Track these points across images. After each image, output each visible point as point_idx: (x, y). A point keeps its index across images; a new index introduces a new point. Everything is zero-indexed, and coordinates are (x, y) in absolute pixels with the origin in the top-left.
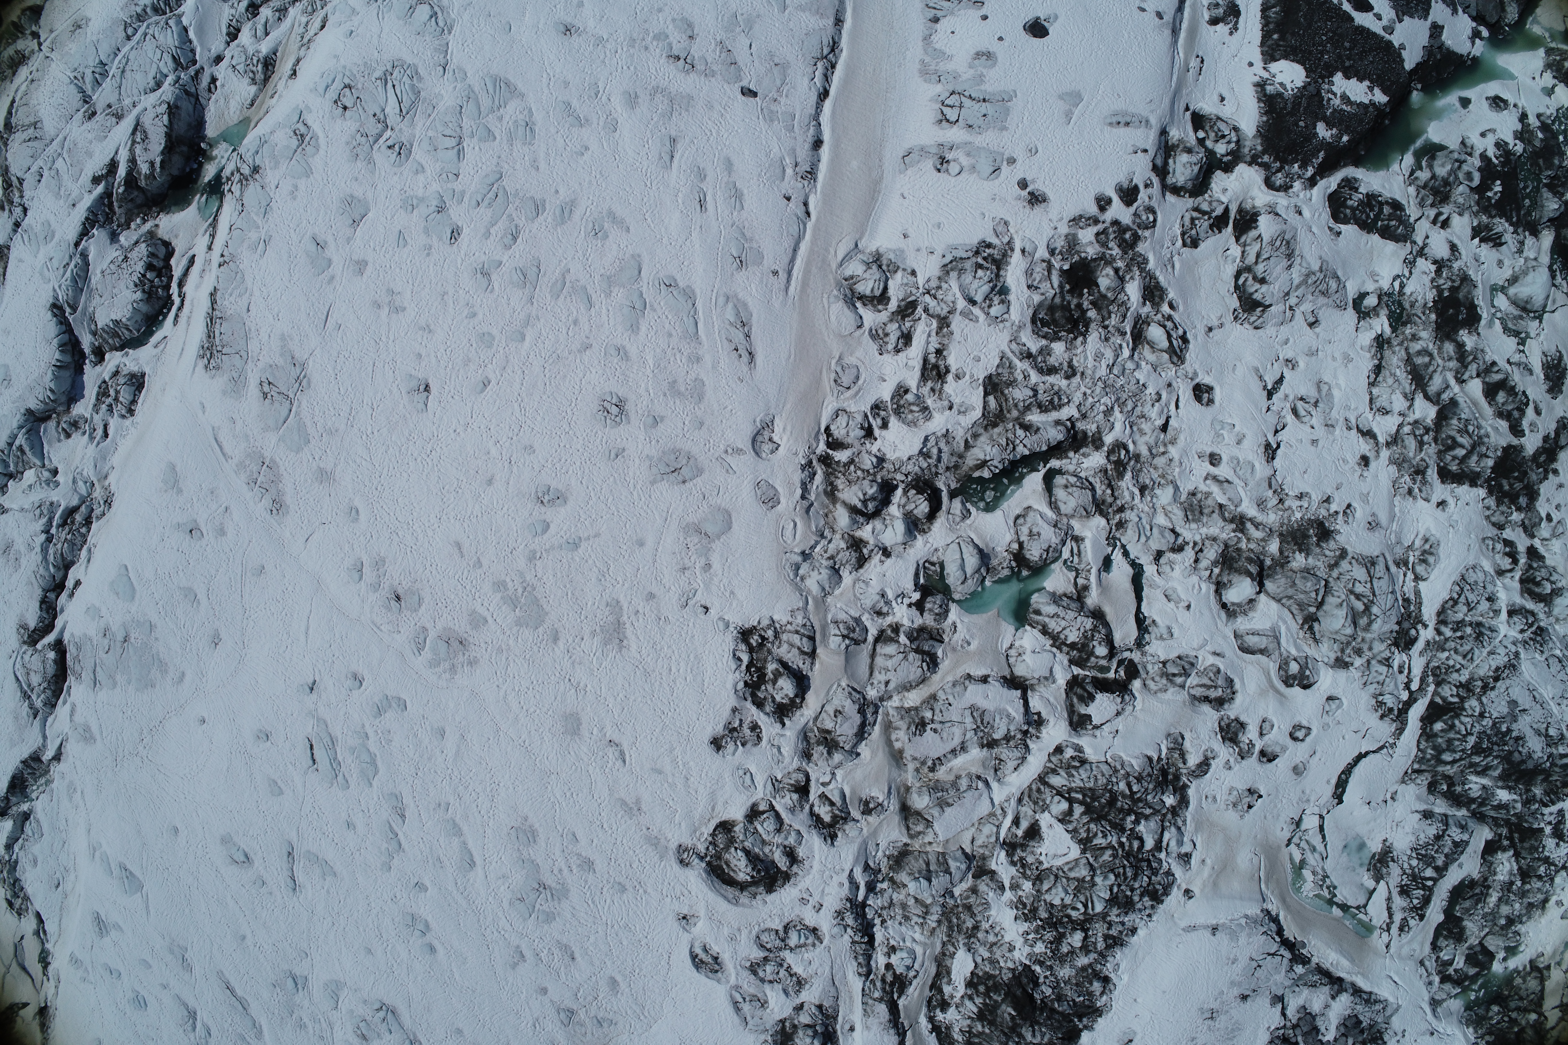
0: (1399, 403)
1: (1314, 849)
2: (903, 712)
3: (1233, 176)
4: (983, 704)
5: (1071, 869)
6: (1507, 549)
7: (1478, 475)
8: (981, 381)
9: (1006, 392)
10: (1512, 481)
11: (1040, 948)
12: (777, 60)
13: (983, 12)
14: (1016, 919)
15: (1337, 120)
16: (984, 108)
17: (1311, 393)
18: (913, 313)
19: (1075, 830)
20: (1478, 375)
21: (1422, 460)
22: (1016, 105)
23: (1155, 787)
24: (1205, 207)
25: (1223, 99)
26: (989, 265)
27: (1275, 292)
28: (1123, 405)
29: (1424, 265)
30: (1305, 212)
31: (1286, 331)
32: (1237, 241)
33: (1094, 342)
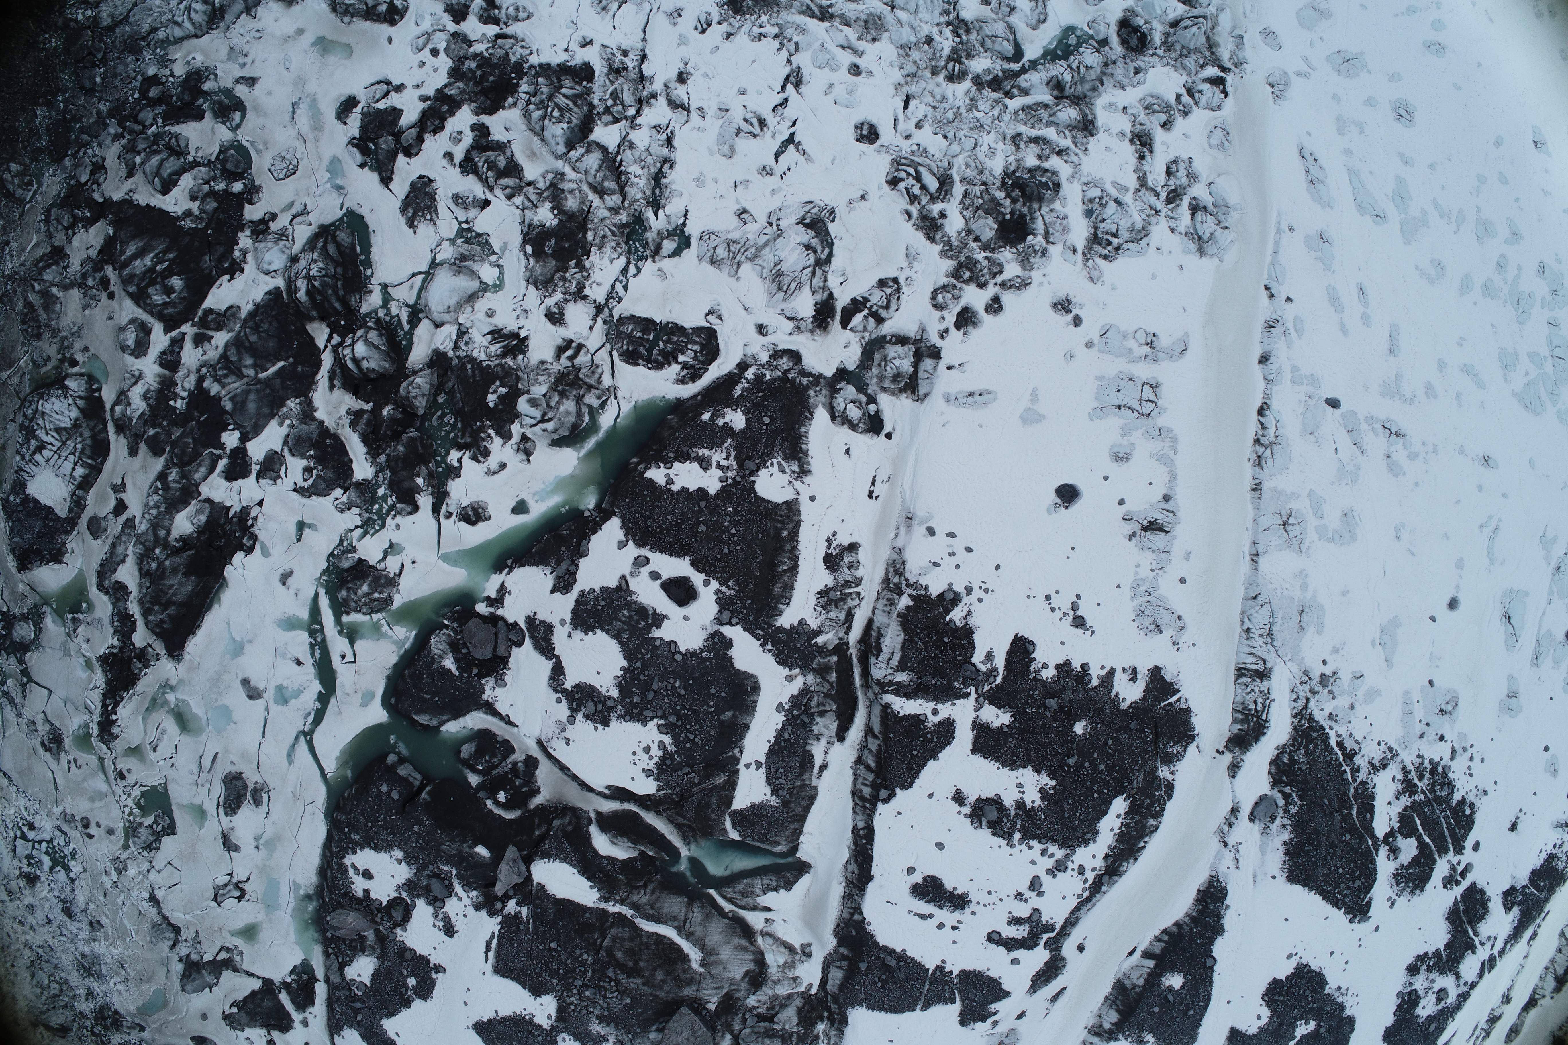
0: (641, 138)
3: (836, 364)
6: (496, 13)
8: (1102, 130)
9: (1079, 119)
12: (1311, 436)
13: (1123, 508)
15: (719, 435)
16: (1120, 399)
17: (743, 144)
18: (1170, 192)
20: (529, 183)
21: (612, 83)
22: (1088, 404)
25: (847, 452)
26: (1106, 237)
27: (794, 236)
28: (957, 115)
29: (598, 293)
30: (753, 330)
31: (775, 202)
32: (831, 295)
33: (997, 165)
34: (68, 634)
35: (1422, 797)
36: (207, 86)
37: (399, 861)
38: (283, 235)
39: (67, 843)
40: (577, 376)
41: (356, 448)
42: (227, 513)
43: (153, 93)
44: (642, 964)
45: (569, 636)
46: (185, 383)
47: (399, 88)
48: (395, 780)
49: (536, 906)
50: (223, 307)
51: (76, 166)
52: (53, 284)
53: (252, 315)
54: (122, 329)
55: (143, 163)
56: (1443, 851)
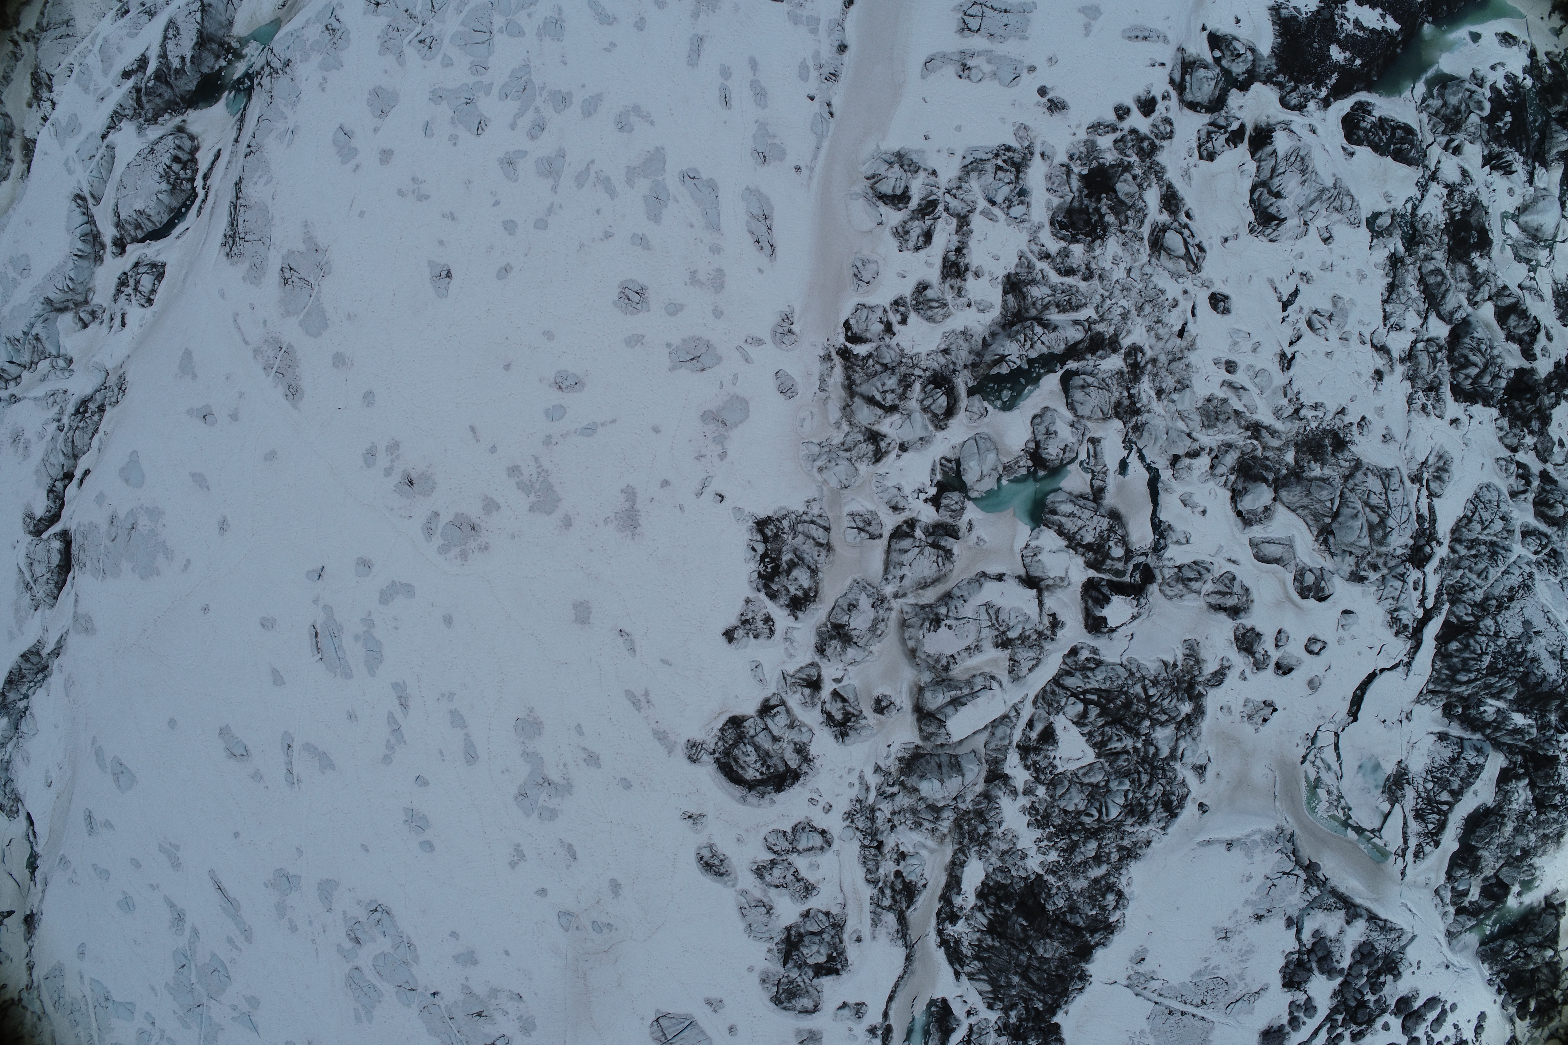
0: (1412, 320)
1: (1329, 768)
2: (918, 609)
3: (1249, 94)
4: (998, 602)
5: (1085, 774)
6: (1520, 471)
7: (1491, 396)
8: (1000, 280)
9: (1025, 290)
10: (1524, 403)
11: (1053, 856)
14: (1028, 825)
15: (1349, 44)
16: (1005, 18)
17: (1326, 306)
18: (933, 211)
19: (1090, 734)
20: (1490, 298)
21: (1436, 377)
22: (1037, 16)
23: (1171, 693)
24: (1222, 122)
25: (1238, 21)
26: (1009, 168)
27: (1290, 206)
28: (1140, 309)
29: (1436, 189)
30: (1319, 131)
31: (1301, 245)
32: (1252, 156)
33: (1113, 245)
40: (1446, 126)
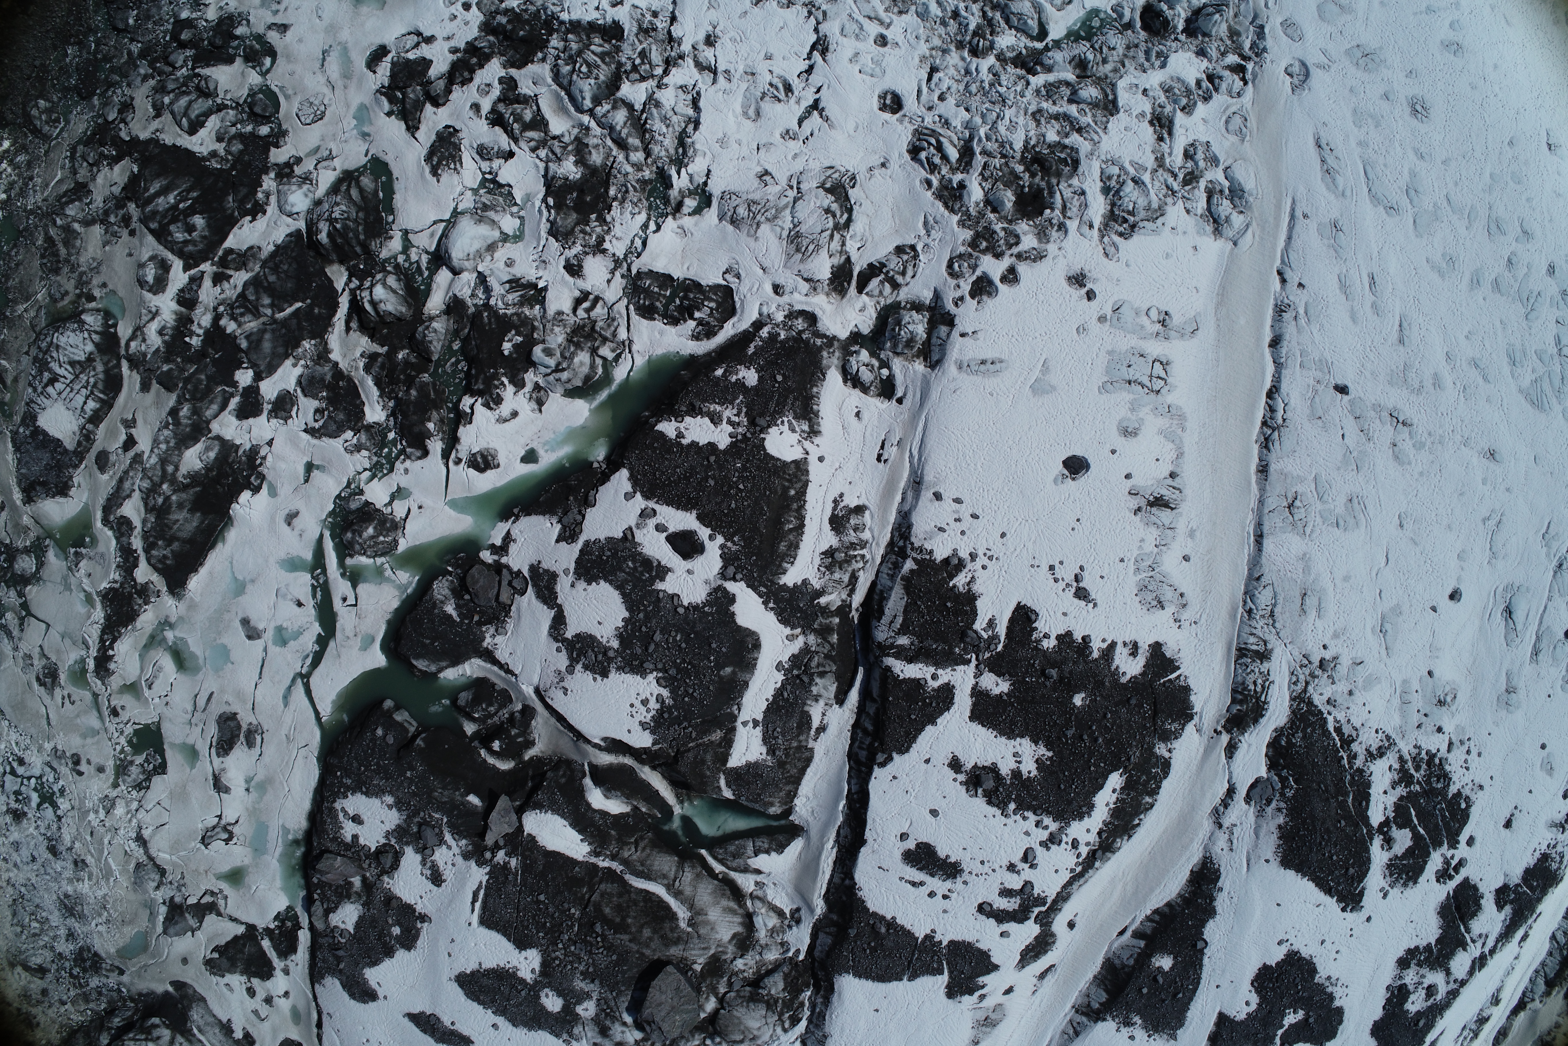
0: (667, 97)
3: (851, 327)
7: (569, 31)
8: (1122, 110)
12: (1319, 422)
13: (1129, 483)
16: (1131, 374)
17: (768, 108)
18: (1186, 175)
20: (557, 136)
21: (641, 42)
22: (1099, 377)
25: (858, 414)
26: (1122, 214)
27: (814, 199)
28: (980, 89)
29: (617, 247)
30: (769, 290)
31: (798, 166)
32: (848, 259)
33: (1017, 139)
34: (70, 569)
35: (1418, 788)
36: (240, 31)
37: (390, 807)
38: (306, 179)
39: (57, 779)
40: (593, 328)
41: (369, 390)
42: (237, 452)
43: (185, 36)
44: (630, 921)
45: (573, 586)
46: (203, 319)
47: (429, 40)
48: (391, 725)
49: (524, 858)
50: (244, 248)
51: (106, 104)
52: (74, 220)
53: (273, 255)
54: (141, 266)
55: (172, 103)
56: (1438, 844)
